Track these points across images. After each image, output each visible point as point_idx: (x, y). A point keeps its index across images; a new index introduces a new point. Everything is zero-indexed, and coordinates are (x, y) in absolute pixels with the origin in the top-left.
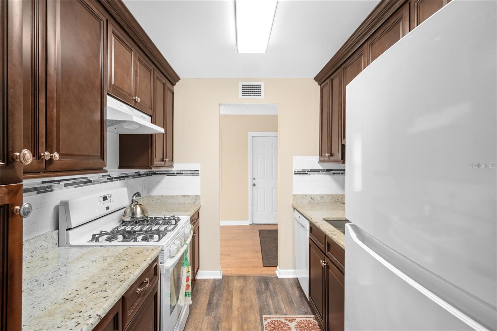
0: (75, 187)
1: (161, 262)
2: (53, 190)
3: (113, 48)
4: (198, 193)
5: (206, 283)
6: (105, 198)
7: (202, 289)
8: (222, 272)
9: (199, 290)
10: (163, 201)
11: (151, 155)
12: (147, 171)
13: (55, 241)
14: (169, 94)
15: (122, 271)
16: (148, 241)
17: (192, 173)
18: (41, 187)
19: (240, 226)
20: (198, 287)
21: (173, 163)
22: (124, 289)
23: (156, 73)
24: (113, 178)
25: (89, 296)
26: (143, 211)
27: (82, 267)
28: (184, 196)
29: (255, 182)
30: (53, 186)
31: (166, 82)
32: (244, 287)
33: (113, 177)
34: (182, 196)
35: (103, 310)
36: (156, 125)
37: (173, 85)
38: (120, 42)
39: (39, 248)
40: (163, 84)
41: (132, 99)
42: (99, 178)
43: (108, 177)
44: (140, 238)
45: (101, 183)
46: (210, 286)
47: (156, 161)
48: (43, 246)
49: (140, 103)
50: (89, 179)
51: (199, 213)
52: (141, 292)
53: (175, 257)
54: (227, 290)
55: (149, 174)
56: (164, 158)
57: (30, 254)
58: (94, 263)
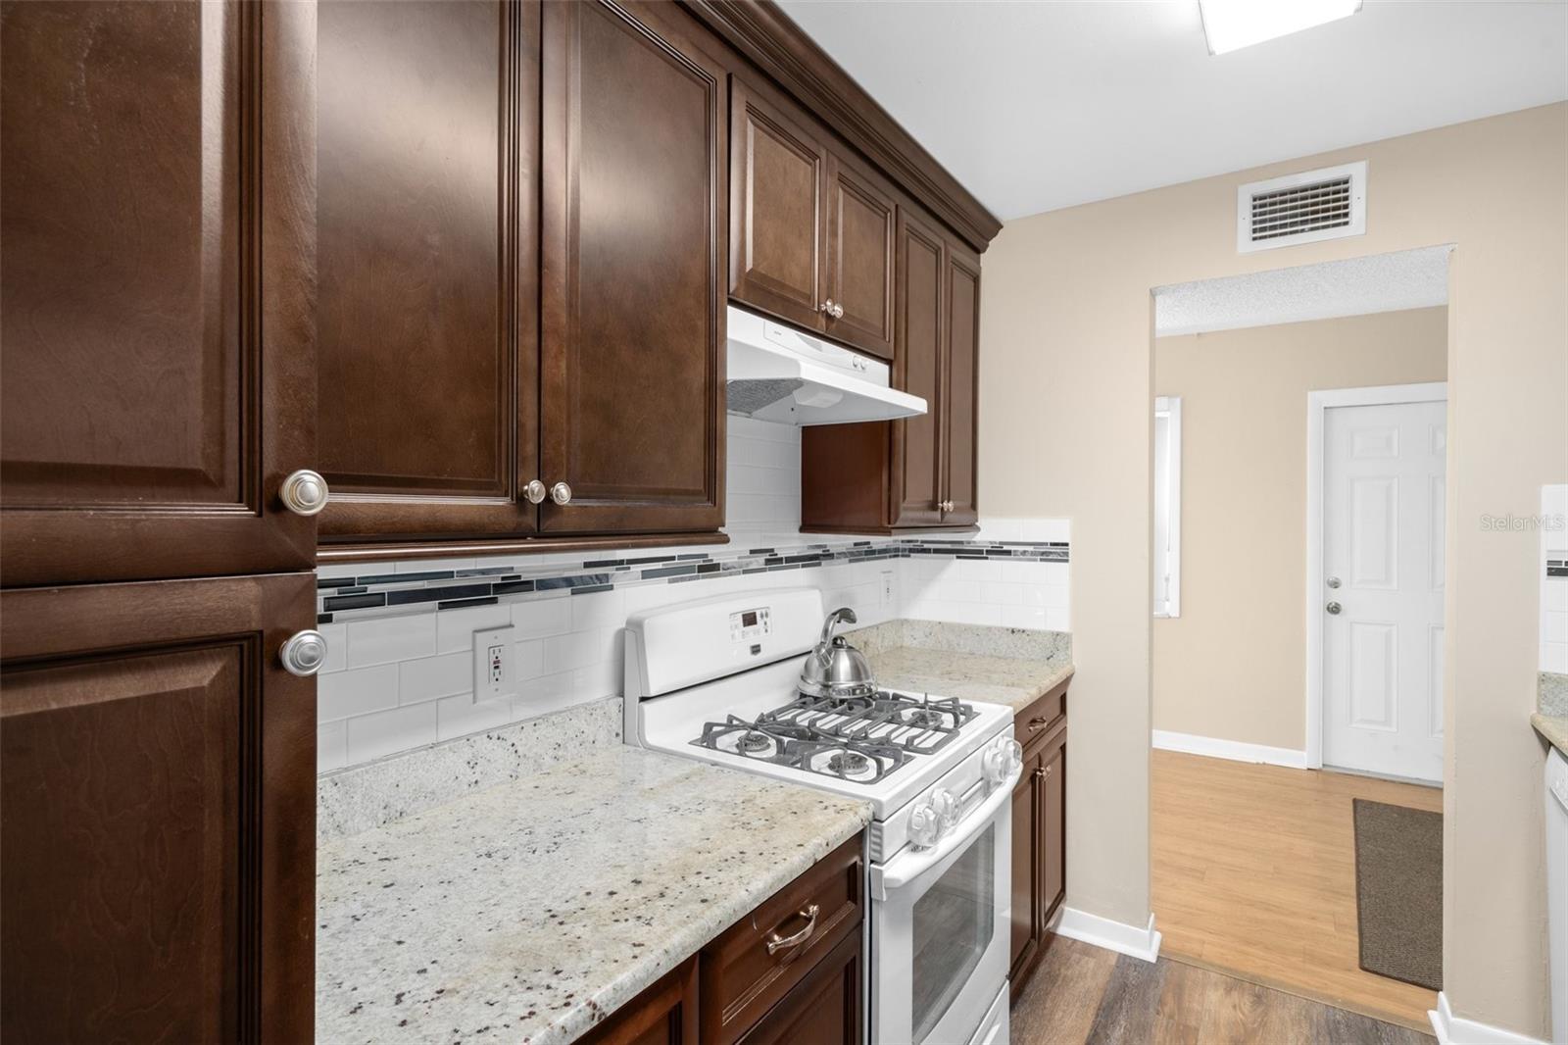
0: (670, 582)
1: (873, 859)
2: (612, 586)
3: (748, 160)
4: (1064, 628)
5: (1090, 963)
6: (750, 619)
7: (1072, 980)
8: (1158, 936)
9: (1060, 979)
10: (945, 641)
11: (889, 490)
12: (895, 541)
13: (614, 726)
14: (962, 283)
15: (723, 864)
16: (841, 777)
17: (1043, 554)
18: (581, 577)
19: (1262, 768)
20: (1056, 967)
21: (976, 515)
22: (700, 932)
23: (905, 217)
24: (781, 559)
25: (603, 925)
26: (858, 671)
27: (639, 821)
28: (1013, 632)
29: (1336, 596)
30: (613, 575)
31: (945, 242)
32: (1254, 1031)
33: (783, 556)
34: (1008, 630)
35: (612, 991)
36: (906, 391)
37: (977, 251)
38: (773, 138)
39: (572, 739)
40: (937, 252)
41: (816, 310)
42: (739, 558)
43: (767, 556)
44: (822, 759)
45: (745, 572)
46: (1102, 978)
47: (906, 509)
48: (584, 735)
49: (845, 320)
50: (712, 560)
51: (1063, 699)
52: (781, 952)
53: (929, 851)
54: (1171, 1017)
55: (904, 550)
56: (940, 500)
57: (551, 753)
58: (670, 816)
